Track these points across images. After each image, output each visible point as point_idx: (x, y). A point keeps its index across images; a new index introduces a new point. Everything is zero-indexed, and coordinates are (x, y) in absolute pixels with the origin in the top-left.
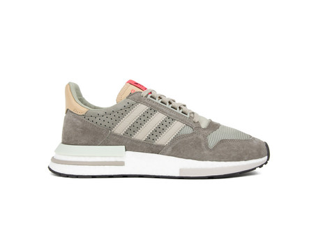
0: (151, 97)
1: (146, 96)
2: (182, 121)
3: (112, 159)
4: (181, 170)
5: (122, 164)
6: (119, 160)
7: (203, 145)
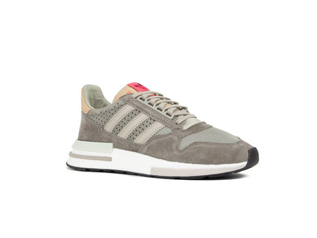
0: (141, 99)
1: (136, 98)
2: (162, 122)
3: (103, 155)
4: (152, 169)
5: (109, 159)
6: (108, 155)
7: (174, 146)
